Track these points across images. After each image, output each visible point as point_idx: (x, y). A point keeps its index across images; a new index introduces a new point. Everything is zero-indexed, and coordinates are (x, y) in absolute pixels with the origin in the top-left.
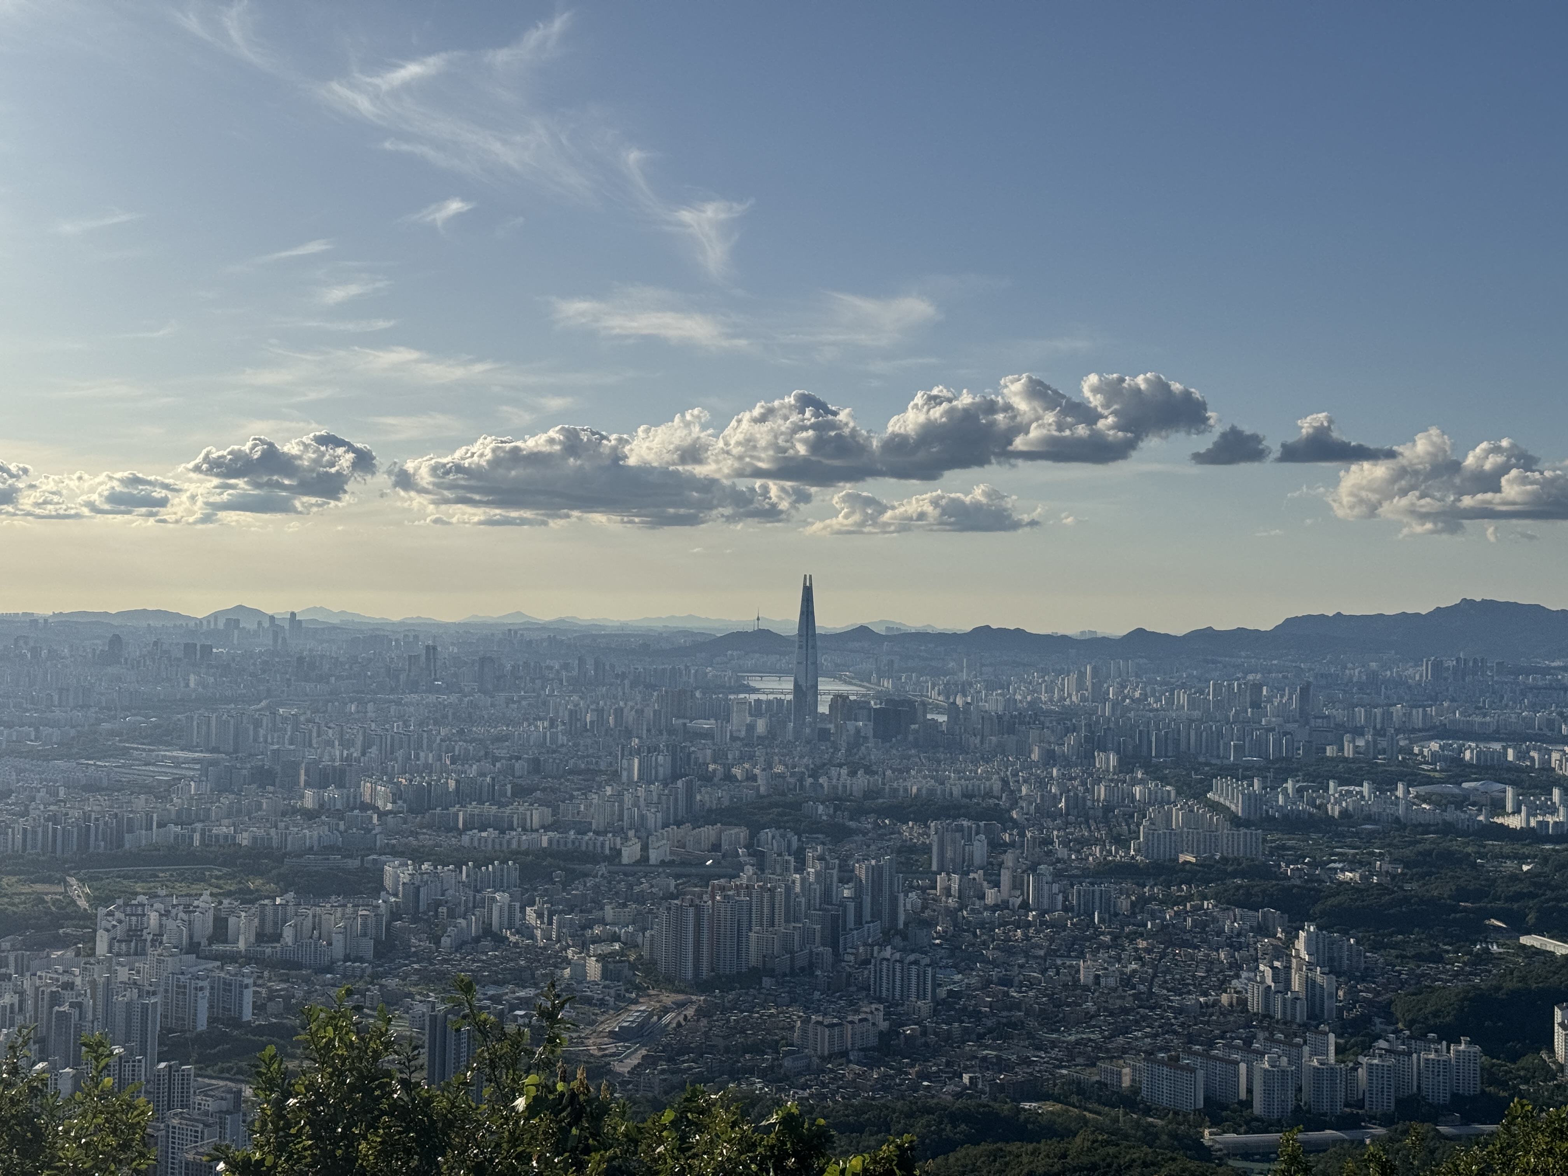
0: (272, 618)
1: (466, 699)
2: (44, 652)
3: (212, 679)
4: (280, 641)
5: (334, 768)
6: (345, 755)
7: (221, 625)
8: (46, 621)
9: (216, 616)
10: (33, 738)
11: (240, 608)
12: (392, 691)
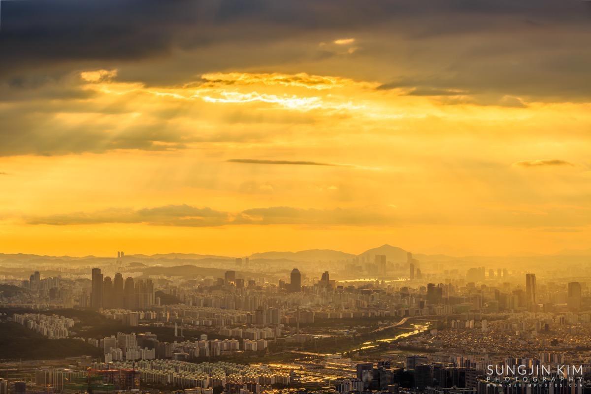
0: (409, 254)
1: (558, 317)
2: (246, 284)
3: (366, 303)
4: (415, 272)
5: (456, 370)
6: (464, 362)
7: (372, 260)
8: (247, 259)
9: (367, 254)
10: (238, 347)
11: (386, 247)
12: (501, 310)
